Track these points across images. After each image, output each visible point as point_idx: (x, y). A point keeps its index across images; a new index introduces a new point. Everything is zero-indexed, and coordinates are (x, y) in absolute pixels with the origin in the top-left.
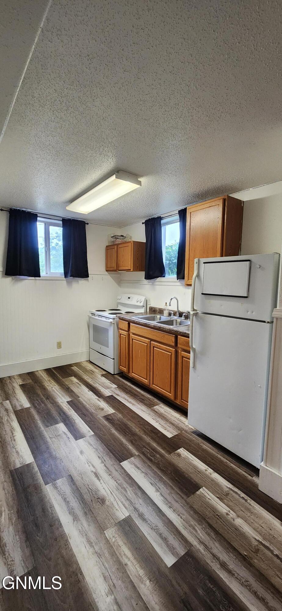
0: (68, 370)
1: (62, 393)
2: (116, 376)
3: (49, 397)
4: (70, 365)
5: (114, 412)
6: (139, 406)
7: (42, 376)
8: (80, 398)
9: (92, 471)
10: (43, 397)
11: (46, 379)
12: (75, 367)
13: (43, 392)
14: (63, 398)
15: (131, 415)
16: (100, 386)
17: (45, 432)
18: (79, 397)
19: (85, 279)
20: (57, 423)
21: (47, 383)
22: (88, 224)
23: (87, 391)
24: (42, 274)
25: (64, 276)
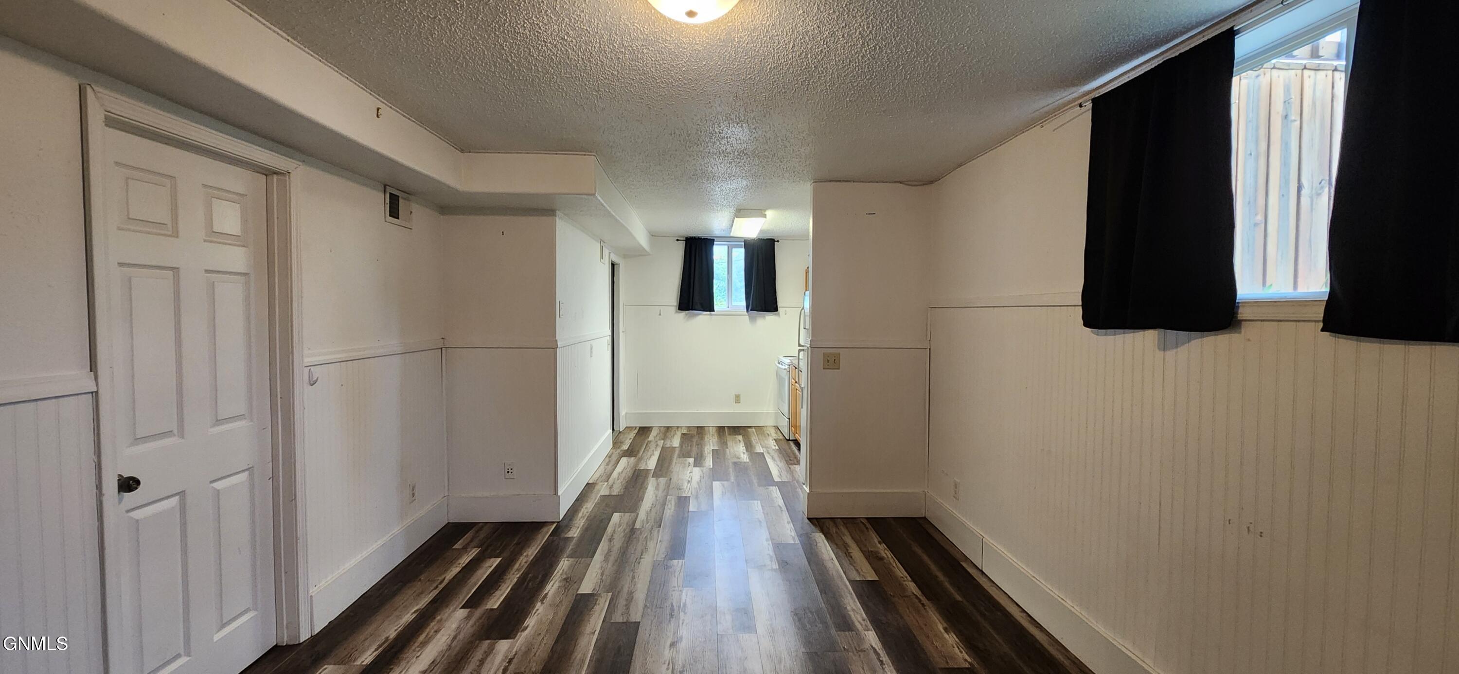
0: (741, 430)
1: (715, 444)
2: (791, 443)
3: (700, 444)
5: (747, 461)
7: (709, 431)
8: (729, 449)
10: (695, 443)
11: (711, 434)
12: (754, 429)
13: (698, 441)
16: (761, 445)
17: (675, 459)
19: (774, 314)
20: (690, 457)
21: (708, 437)
22: (778, 241)
23: (742, 446)
24: (716, 308)
25: (746, 310)
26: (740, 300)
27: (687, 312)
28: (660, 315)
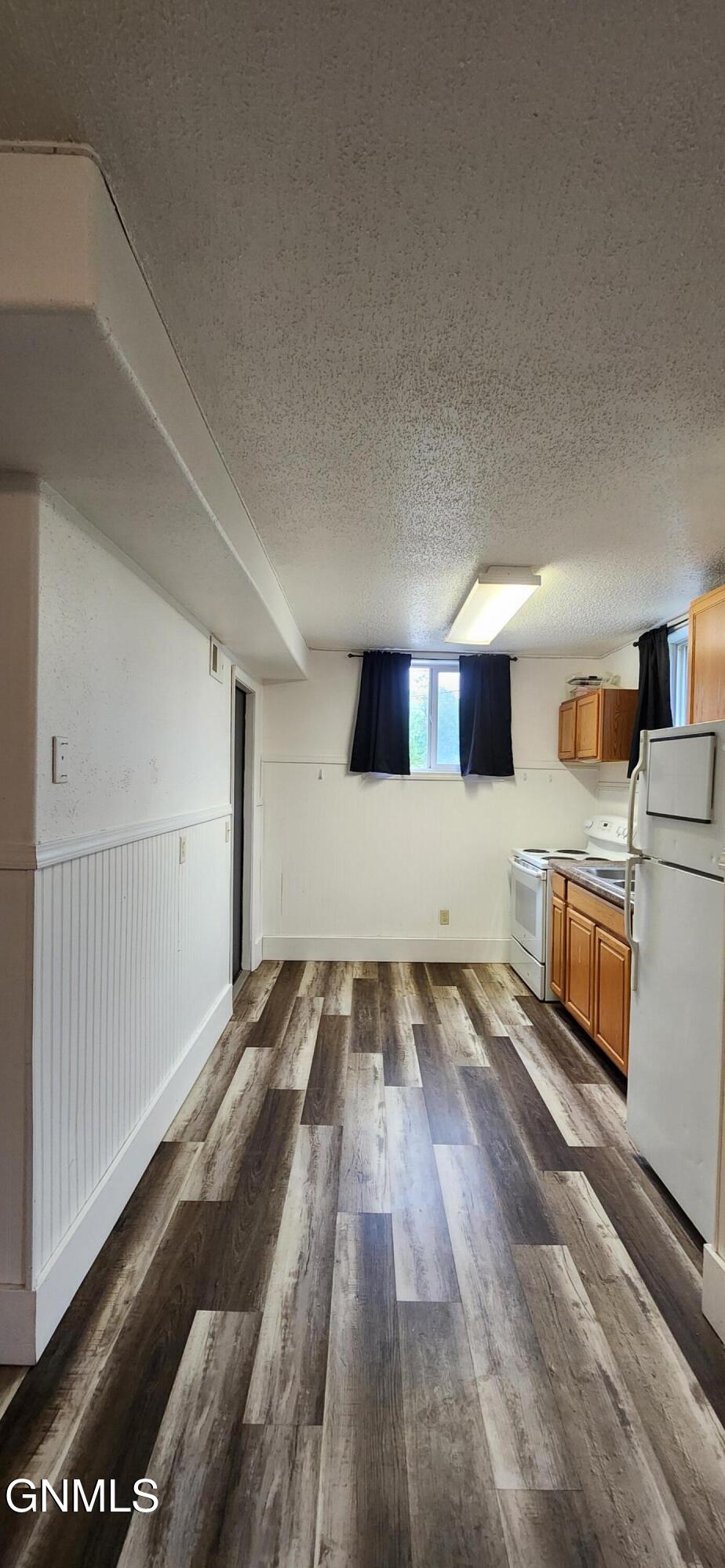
0: (452, 974)
1: (415, 1009)
2: (547, 1007)
3: (389, 1010)
4: (465, 965)
5: (489, 1065)
6: (550, 1072)
7: (399, 973)
8: (440, 1026)
9: (379, 1136)
10: (379, 1007)
11: (403, 980)
12: (472, 970)
13: (384, 999)
14: (410, 1016)
15: (519, 1082)
16: (496, 1015)
17: (347, 1057)
18: (440, 1023)
19: (506, 780)
20: (374, 1051)
21: (400, 986)
22: (515, 659)
23: (463, 1017)
24: (412, 768)
25: (460, 773)
26: (452, 758)
27: (364, 774)
28: (320, 778)
